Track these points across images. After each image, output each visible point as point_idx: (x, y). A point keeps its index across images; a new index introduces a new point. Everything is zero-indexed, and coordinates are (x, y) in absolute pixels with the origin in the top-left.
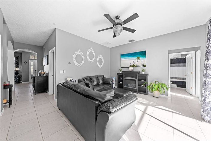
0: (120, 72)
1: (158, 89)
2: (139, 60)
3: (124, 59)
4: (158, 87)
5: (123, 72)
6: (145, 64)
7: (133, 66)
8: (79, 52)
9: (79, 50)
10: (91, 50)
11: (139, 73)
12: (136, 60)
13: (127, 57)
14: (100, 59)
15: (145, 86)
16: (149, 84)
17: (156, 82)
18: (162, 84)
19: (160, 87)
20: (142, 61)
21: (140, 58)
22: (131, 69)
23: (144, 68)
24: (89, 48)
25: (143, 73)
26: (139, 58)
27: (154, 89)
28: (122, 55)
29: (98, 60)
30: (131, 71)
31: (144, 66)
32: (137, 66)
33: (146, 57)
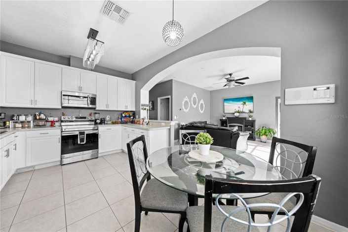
0: (224, 118)
1: (265, 134)
2: (245, 106)
3: (227, 104)
4: (265, 132)
5: (227, 118)
6: (252, 110)
7: (238, 112)
8: (186, 99)
9: (187, 97)
10: (195, 95)
11: (245, 118)
12: (242, 105)
13: (231, 102)
14: (202, 104)
15: (252, 132)
16: (256, 130)
17: (263, 127)
18: (269, 129)
19: (268, 132)
20: (249, 106)
21: (247, 103)
22: (237, 115)
23: (251, 114)
24: (193, 94)
25: (250, 119)
26: (245, 103)
27: (261, 134)
28: (226, 100)
29: (200, 105)
30: (237, 117)
31: (251, 112)
32: (243, 112)
33: (253, 102)
